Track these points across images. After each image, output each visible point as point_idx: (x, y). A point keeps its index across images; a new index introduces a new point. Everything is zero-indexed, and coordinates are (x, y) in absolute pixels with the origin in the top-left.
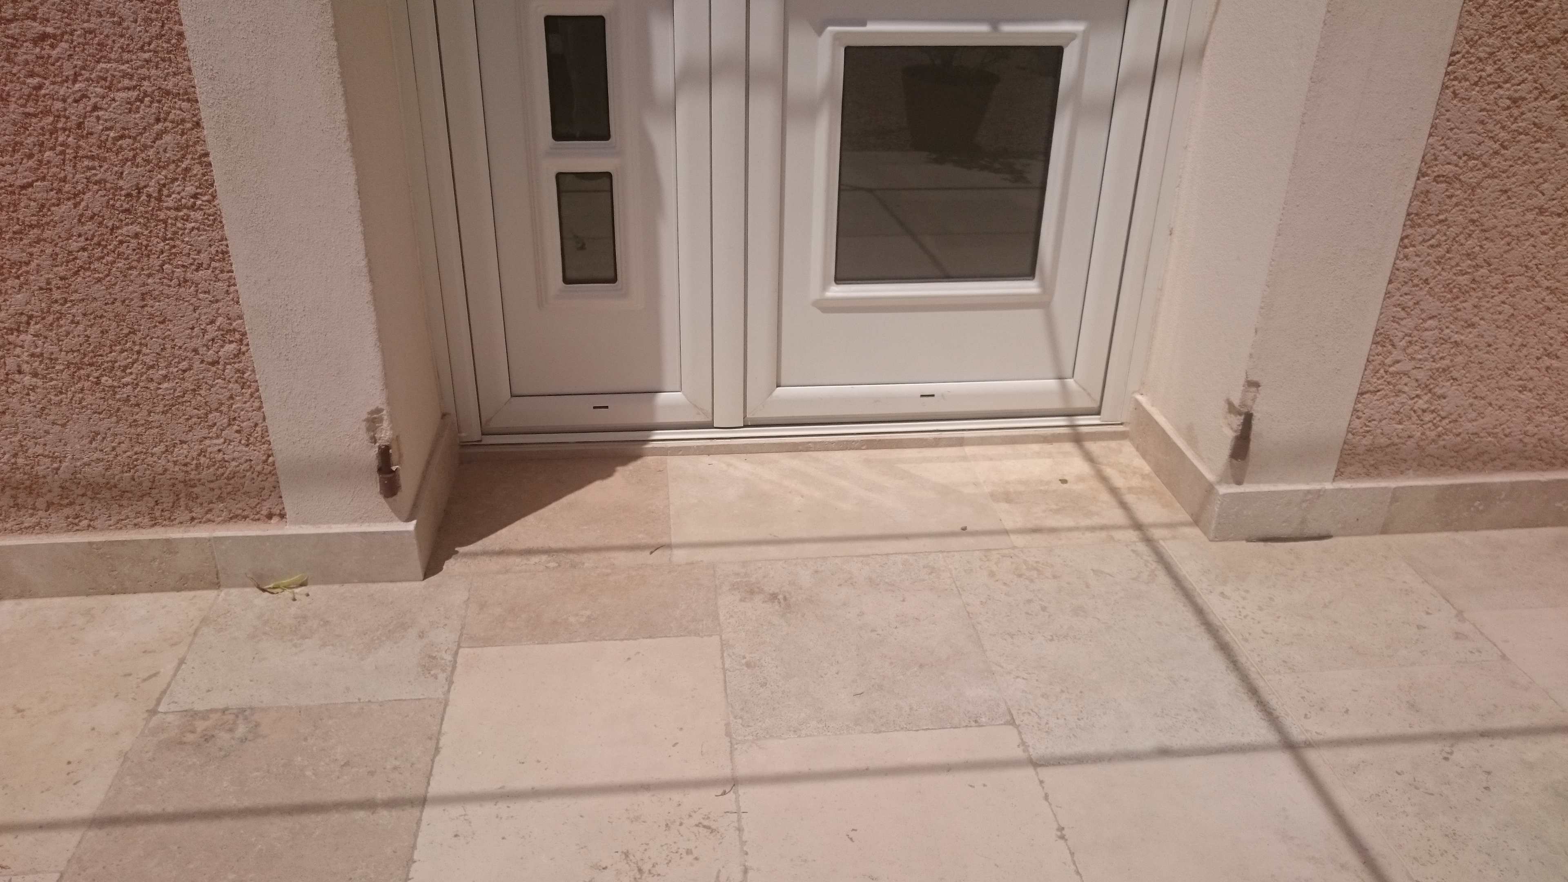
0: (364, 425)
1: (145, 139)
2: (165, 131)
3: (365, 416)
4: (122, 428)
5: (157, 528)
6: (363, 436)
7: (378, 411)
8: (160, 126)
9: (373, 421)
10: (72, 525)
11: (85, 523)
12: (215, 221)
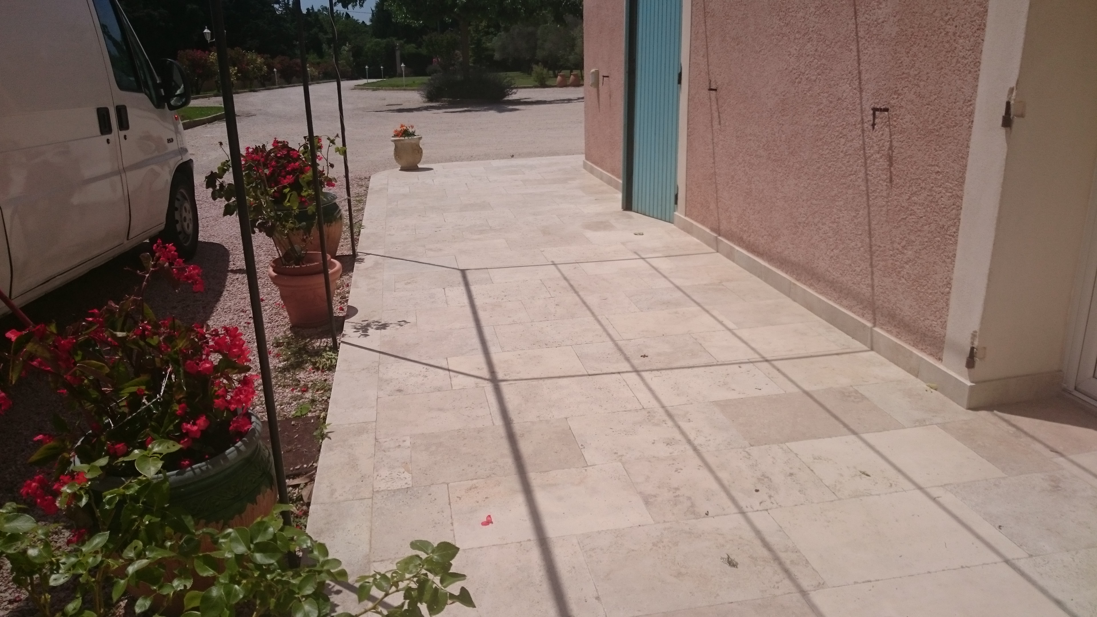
0: (970, 336)
1: (949, 210)
2: (954, 209)
3: (972, 332)
4: (917, 307)
5: (913, 348)
6: (969, 340)
7: (975, 332)
8: (953, 207)
9: (974, 336)
10: (896, 336)
11: (900, 336)
12: (956, 243)
